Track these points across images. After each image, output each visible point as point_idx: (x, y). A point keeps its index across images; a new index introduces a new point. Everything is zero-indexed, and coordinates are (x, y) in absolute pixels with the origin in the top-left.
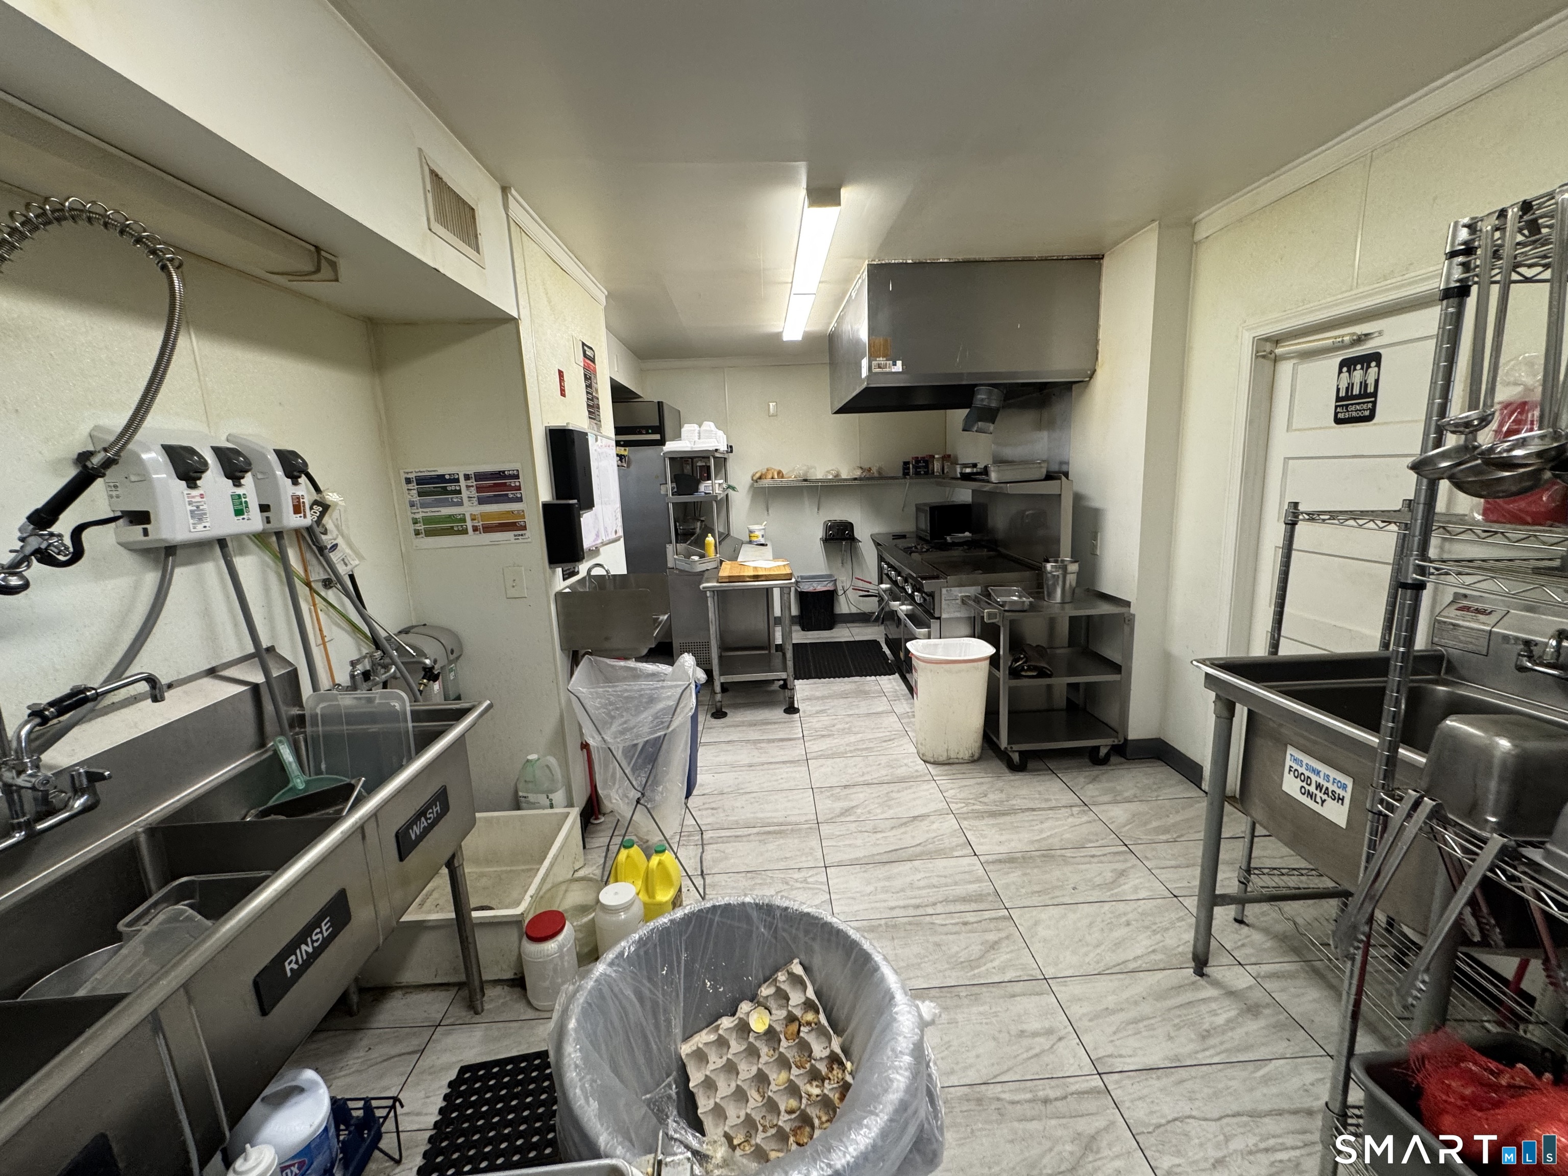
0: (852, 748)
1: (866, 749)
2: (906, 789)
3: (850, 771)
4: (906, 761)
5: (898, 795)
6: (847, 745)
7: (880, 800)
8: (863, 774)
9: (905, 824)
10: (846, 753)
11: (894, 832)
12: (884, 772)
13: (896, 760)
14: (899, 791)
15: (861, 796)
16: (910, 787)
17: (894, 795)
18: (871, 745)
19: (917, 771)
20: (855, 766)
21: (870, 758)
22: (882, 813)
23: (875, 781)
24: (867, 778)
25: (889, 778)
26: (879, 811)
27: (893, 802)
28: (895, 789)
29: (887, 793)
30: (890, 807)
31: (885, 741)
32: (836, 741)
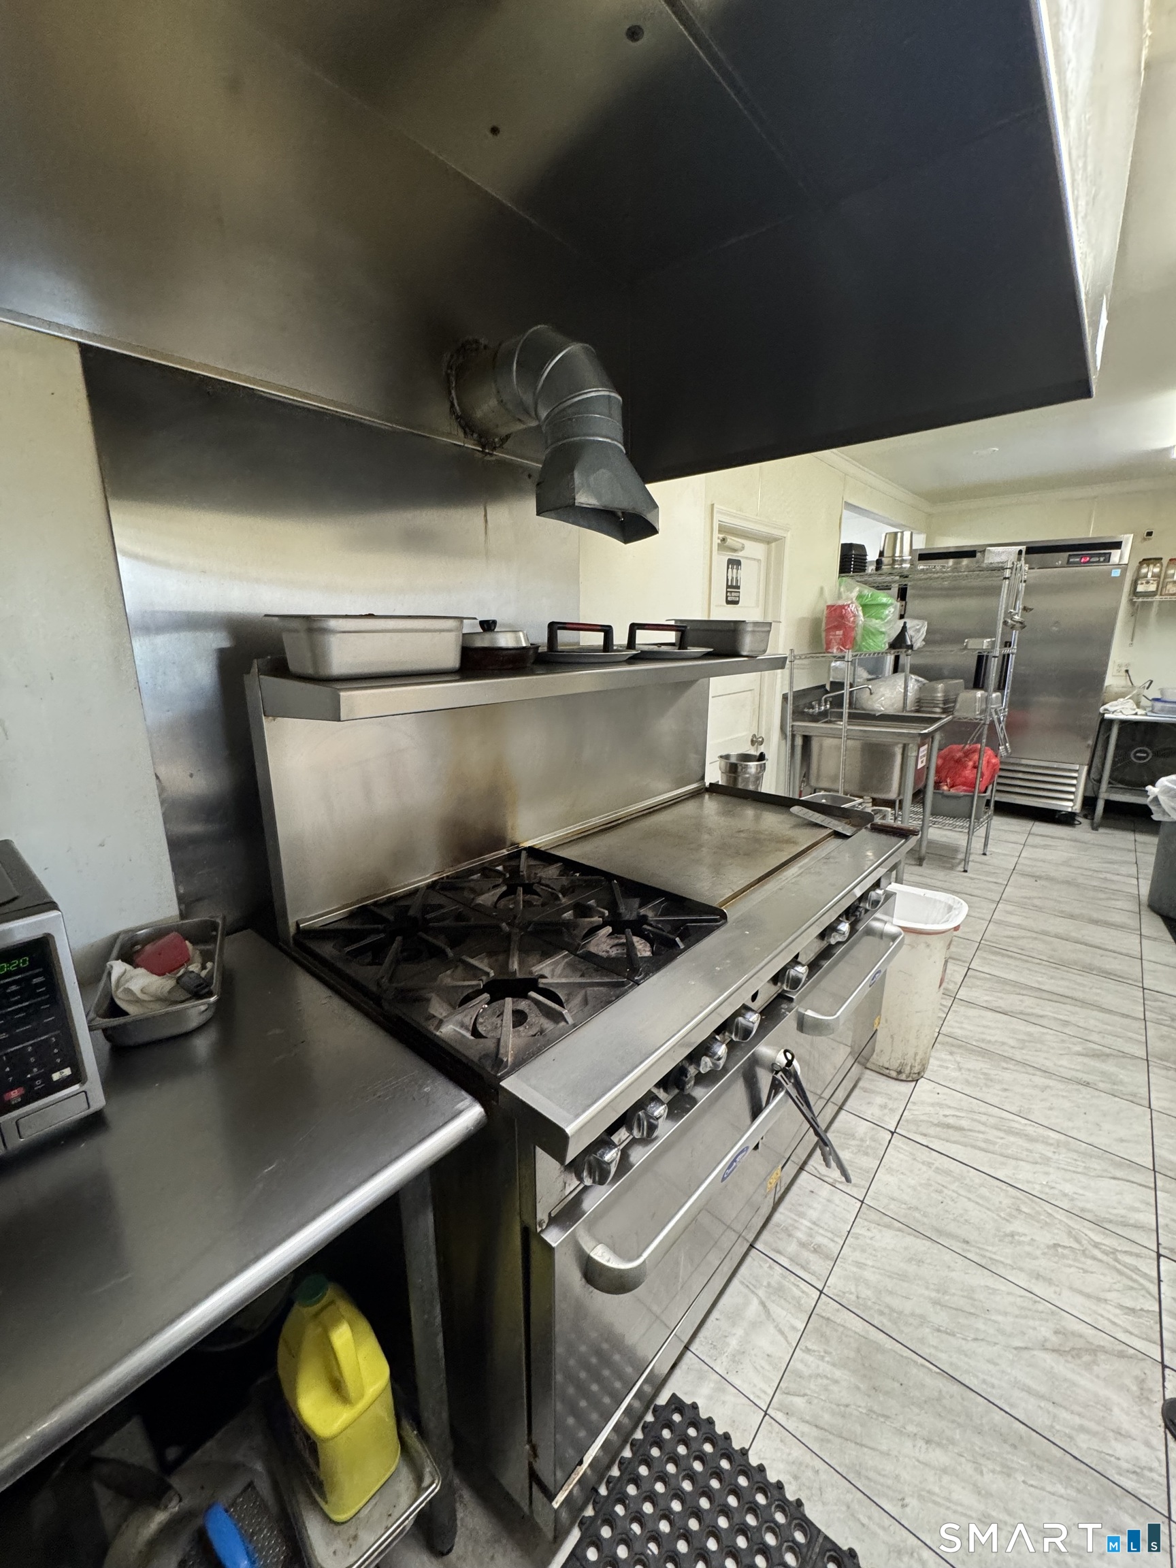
0: (1040, 1147)
1: (1010, 1132)
2: (989, 1042)
3: (1067, 1105)
4: (956, 1074)
5: (1006, 1040)
6: (1046, 1161)
7: (1039, 1046)
8: (1045, 1088)
9: (1021, 1013)
10: (1058, 1144)
11: (1042, 1013)
12: (1007, 1076)
13: (968, 1082)
14: (1003, 1044)
15: (1064, 1062)
16: (983, 1040)
17: (1012, 1042)
18: (993, 1134)
19: (951, 1053)
20: (1051, 1109)
21: (1014, 1109)
22: (1044, 1033)
23: (1030, 1070)
24: (1039, 1080)
25: (1005, 1065)
26: (1048, 1037)
27: (1021, 1037)
28: (1006, 1048)
29: (1022, 1048)
30: (1030, 1034)
31: (960, 1129)
32: (1068, 1188)
